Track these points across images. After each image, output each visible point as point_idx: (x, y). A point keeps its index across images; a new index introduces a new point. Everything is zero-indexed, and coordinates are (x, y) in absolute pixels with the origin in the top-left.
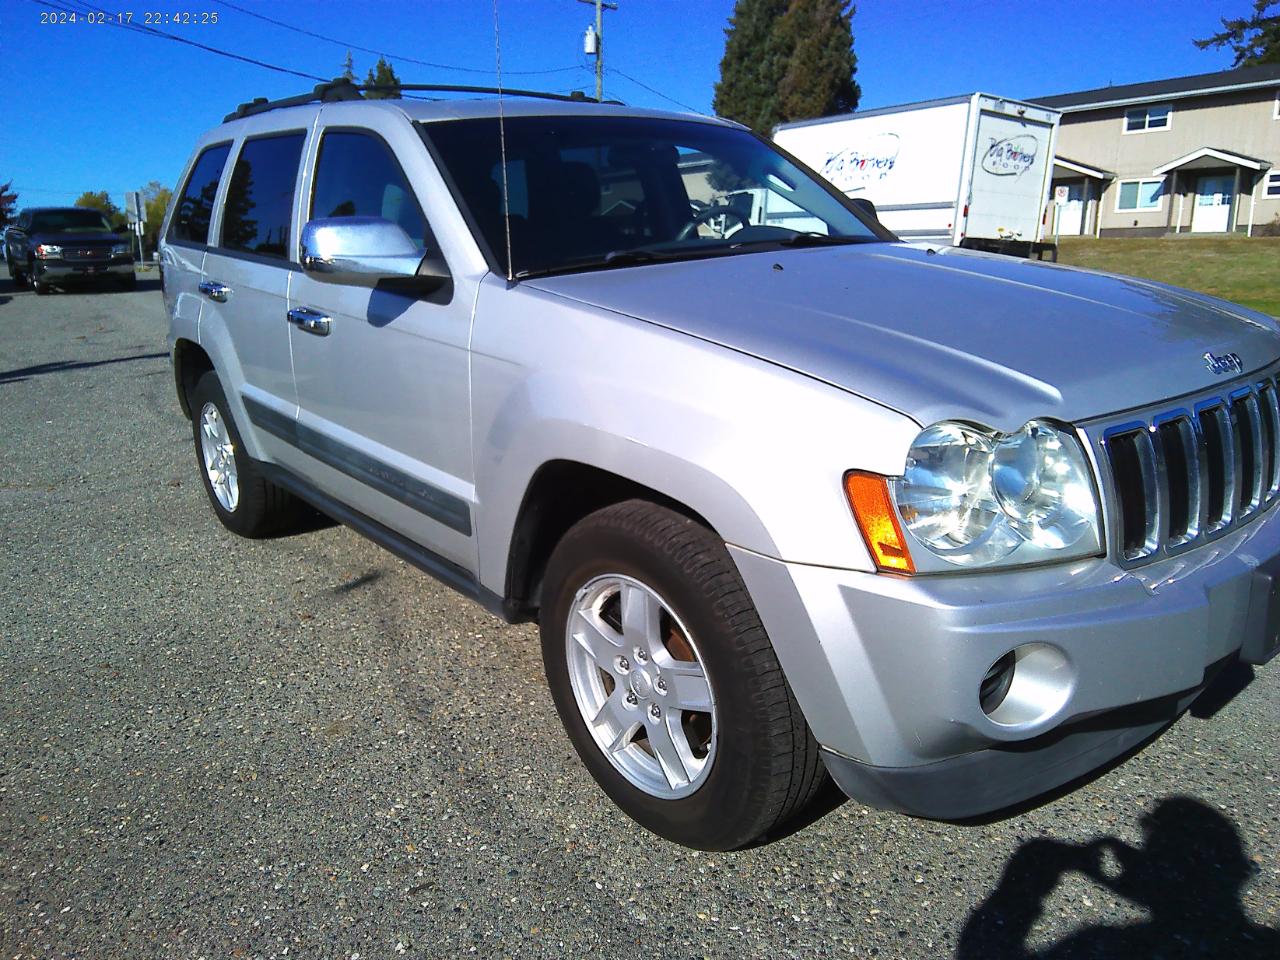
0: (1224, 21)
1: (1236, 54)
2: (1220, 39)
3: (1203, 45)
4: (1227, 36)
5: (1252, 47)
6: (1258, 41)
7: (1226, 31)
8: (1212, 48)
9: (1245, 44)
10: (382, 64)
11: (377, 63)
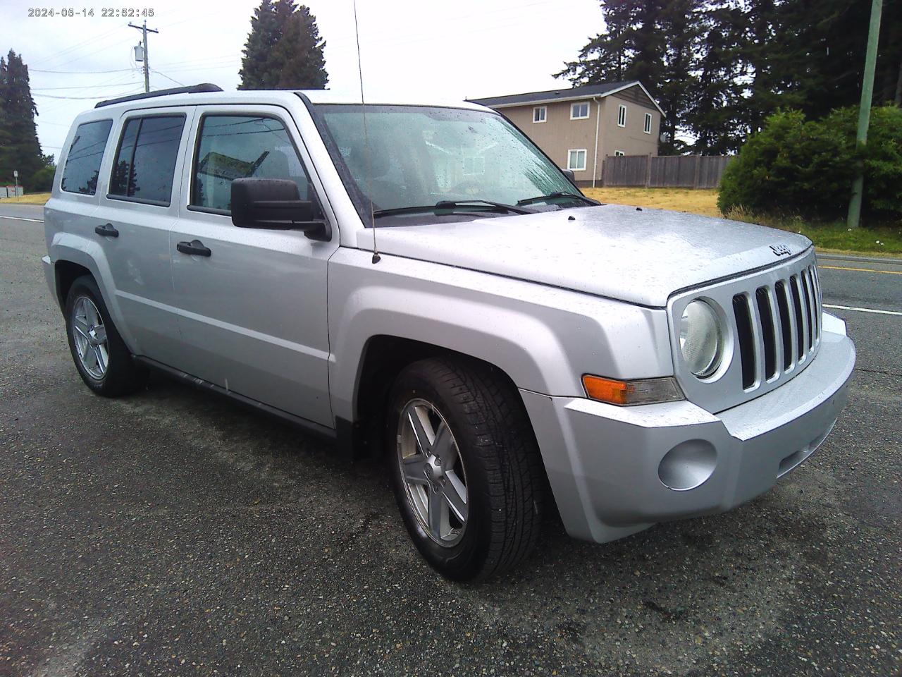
0: (565, 63)
1: (572, 83)
2: (565, 73)
3: (556, 76)
4: (568, 71)
5: (580, 77)
6: (582, 75)
7: (566, 68)
8: (561, 77)
9: (576, 76)
10: (11, 54)
11: (8, 53)
